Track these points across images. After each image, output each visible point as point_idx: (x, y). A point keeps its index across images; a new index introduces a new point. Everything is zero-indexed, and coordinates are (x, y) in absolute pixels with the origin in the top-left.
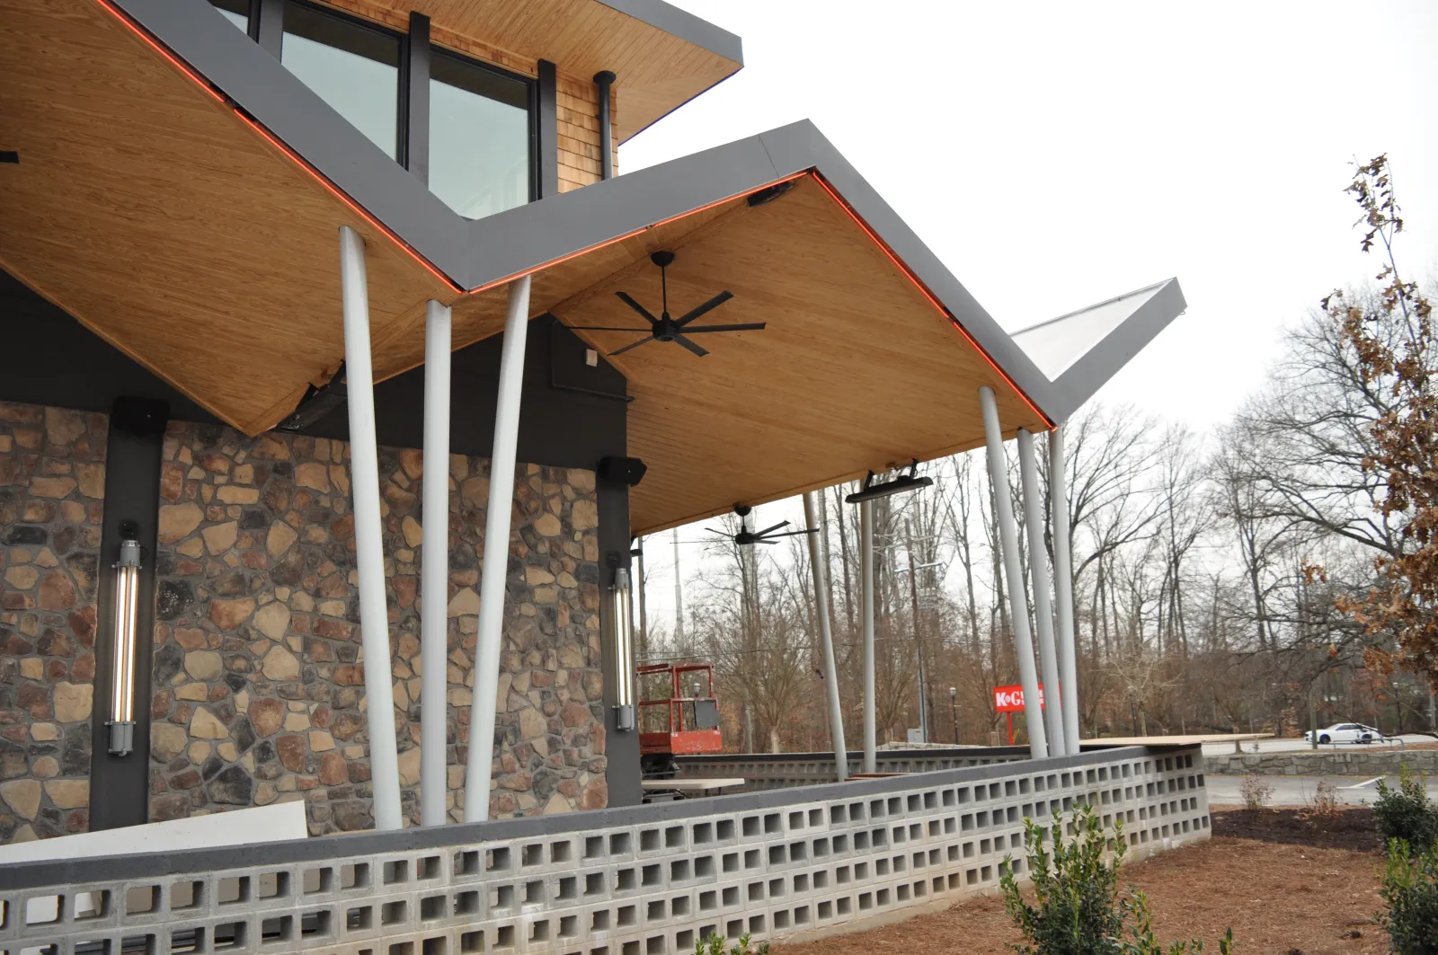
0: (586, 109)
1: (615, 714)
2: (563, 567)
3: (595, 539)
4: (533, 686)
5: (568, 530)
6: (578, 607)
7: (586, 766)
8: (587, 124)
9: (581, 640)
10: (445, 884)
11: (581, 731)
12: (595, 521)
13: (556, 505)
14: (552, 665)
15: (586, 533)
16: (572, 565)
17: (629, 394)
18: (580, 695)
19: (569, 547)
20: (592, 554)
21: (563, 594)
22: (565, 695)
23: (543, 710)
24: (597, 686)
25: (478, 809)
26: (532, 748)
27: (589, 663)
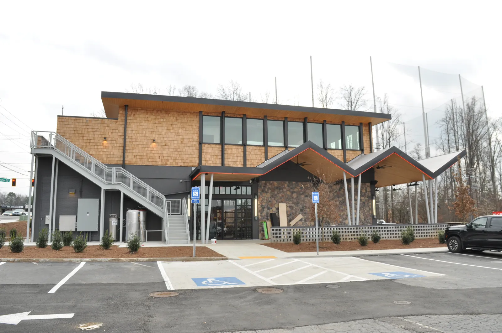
0: (367, 128)
1: (373, 216)
2: (366, 196)
3: (370, 192)
4: (362, 212)
5: (366, 191)
6: (368, 202)
7: (369, 223)
8: (368, 131)
9: (368, 206)
10: (355, 230)
11: (368, 218)
12: (370, 190)
13: (365, 188)
14: (364, 210)
15: (369, 192)
16: (367, 196)
17: (375, 171)
18: (368, 213)
19: (367, 194)
20: (370, 195)
21: (366, 200)
22: (366, 214)
23: (363, 215)
24: (371, 212)
25: (358, 224)
26: (362, 220)
27: (369, 209)
